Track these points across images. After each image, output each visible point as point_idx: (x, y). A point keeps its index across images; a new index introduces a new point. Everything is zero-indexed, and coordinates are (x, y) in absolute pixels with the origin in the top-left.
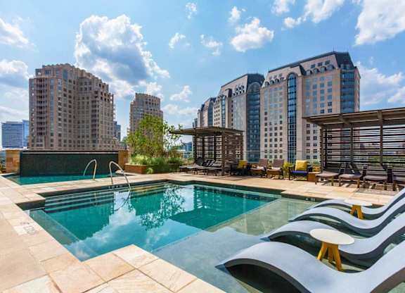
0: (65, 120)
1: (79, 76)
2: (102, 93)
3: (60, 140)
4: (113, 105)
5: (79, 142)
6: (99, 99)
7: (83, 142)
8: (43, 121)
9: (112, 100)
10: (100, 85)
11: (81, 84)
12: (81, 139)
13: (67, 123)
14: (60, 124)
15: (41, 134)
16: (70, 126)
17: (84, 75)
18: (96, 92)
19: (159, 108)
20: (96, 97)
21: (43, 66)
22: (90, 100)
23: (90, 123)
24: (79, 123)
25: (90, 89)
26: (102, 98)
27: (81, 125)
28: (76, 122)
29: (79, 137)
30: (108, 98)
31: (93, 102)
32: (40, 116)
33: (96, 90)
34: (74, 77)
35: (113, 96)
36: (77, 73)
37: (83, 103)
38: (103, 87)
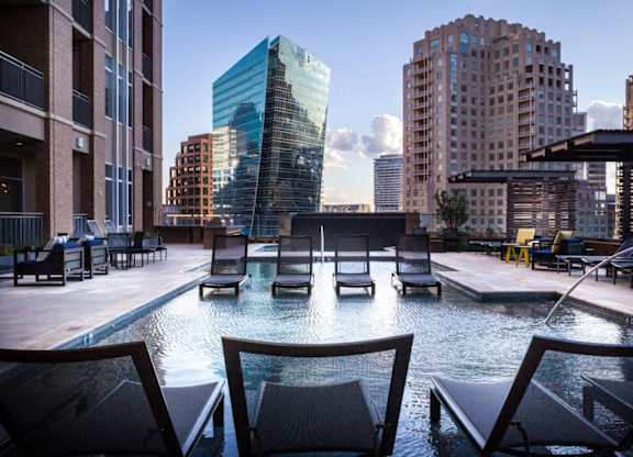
1: (493, 35)
2: (542, 68)
4: (571, 93)
6: (535, 83)
9: (570, 82)
10: (538, 48)
11: (497, 55)
17: (504, 33)
18: (529, 69)
20: (529, 80)
22: (515, 92)
24: (492, 147)
25: (517, 61)
26: (541, 80)
28: (487, 146)
31: (521, 93)
32: (421, 144)
33: (529, 62)
34: (482, 42)
35: (570, 69)
36: (487, 32)
37: (501, 100)
38: (547, 48)
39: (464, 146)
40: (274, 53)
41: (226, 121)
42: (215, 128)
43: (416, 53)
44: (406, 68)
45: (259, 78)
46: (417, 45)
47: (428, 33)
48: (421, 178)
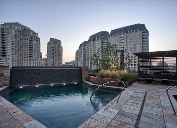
1: (23, 29)
2: (34, 37)
3: (13, 59)
4: (40, 43)
6: (33, 40)
7: (25, 60)
8: (4, 49)
9: (39, 41)
10: (34, 33)
11: (24, 32)
13: (17, 51)
14: (13, 51)
15: (3, 56)
16: (18, 52)
17: (26, 29)
18: (32, 37)
19: (61, 45)
20: (32, 39)
21: (5, 23)
22: (28, 40)
23: (28, 51)
24: (23, 51)
25: (29, 35)
26: (34, 39)
28: (21, 51)
29: (23, 58)
30: (37, 40)
31: (30, 41)
32: (2, 47)
33: (32, 35)
34: (21, 29)
35: (40, 39)
36: (22, 27)
37: (25, 41)
38: (35, 34)
39: (16, 49)
43: (1, 27)
46: (2, 25)
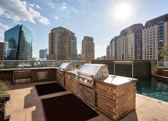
0: (60, 48)
1: (64, 31)
2: (72, 37)
3: (58, 56)
4: (76, 41)
5: (64, 56)
7: (66, 56)
8: (53, 48)
9: (76, 39)
11: (65, 34)
12: (65, 55)
14: (58, 50)
17: (66, 31)
18: (71, 37)
19: (93, 42)
20: (70, 38)
22: (68, 40)
23: (68, 49)
25: (68, 35)
26: (72, 39)
27: (65, 49)
30: (74, 39)
31: (69, 40)
32: (52, 47)
33: (71, 36)
35: (76, 38)
36: (64, 30)
37: (66, 41)
38: (73, 34)
40: (21, 28)
41: (8, 40)
42: (5, 41)
43: (51, 32)
44: (49, 34)
45: (17, 34)
46: (51, 30)
47: (53, 29)
48: (52, 53)
